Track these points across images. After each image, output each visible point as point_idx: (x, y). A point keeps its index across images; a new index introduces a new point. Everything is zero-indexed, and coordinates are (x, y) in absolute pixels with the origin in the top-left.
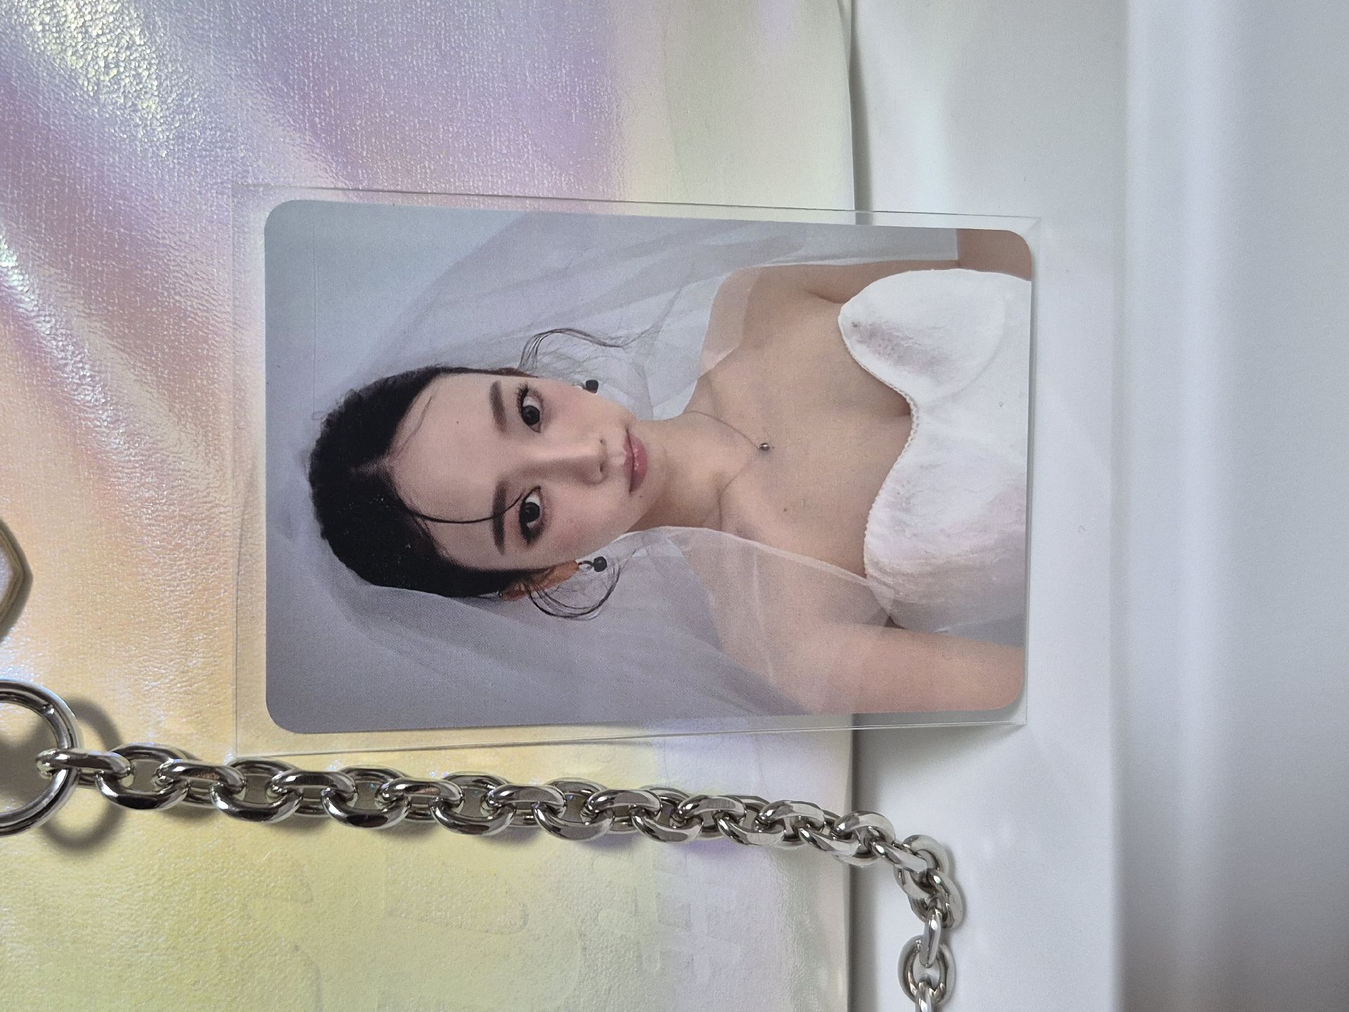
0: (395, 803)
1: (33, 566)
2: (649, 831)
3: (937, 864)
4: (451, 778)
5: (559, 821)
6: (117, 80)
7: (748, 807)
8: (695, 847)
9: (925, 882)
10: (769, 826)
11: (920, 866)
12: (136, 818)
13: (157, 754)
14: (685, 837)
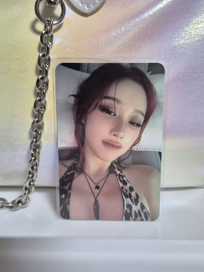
0: (41, 89)
1: (89, 18)
2: (32, 142)
3: (23, 204)
4: (46, 101)
5: (35, 123)
6: (187, 35)
7: (37, 163)
8: (29, 152)
9: (19, 202)
10: (32, 168)
11: (23, 200)
12: (39, 37)
13: (51, 41)
14: (31, 149)
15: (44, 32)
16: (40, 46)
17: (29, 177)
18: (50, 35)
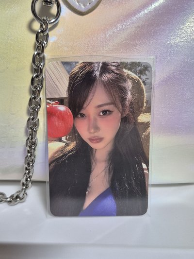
0: (36, 88)
1: (85, 16)
2: (28, 139)
3: (21, 199)
4: (40, 98)
5: (30, 120)
7: (33, 159)
8: (25, 149)
9: (17, 197)
10: (29, 164)
11: (21, 196)
12: (34, 36)
13: (47, 40)
14: (27, 146)
15: (39, 31)
17: (26, 173)
18: (46, 34)
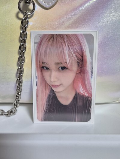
0: (22, 51)
1: (48, 10)
2: (18, 80)
3: (14, 113)
5: (19, 69)
7: (20, 91)
8: (16, 85)
9: (11, 112)
10: (18, 93)
11: (13, 111)
12: (21, 21)
13: (28, 24)
14: (17, 84)
15: (23, 19)
16: (21, 27)
17: (16, 98)
18: (27, 20)
